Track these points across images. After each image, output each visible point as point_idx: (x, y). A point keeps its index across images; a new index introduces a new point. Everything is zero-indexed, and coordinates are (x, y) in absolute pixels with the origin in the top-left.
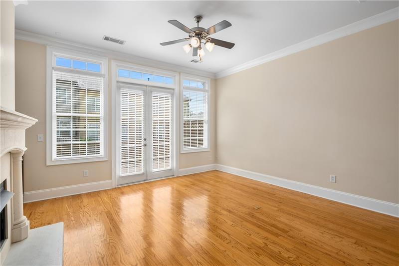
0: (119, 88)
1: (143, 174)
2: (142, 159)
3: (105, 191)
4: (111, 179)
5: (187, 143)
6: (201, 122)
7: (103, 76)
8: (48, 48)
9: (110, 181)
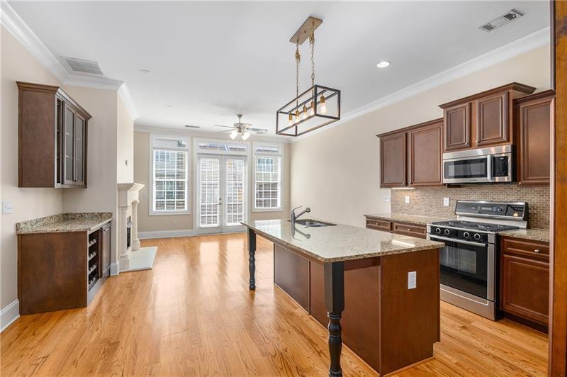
0: (199, 158)
1: (218, 227)
2: (218, 215)
3: (187, 237)
4: (192, 229)
5: (259, 203)
6: (274, 185)
7: (187, 150)
8: (151, 134)
9: (190, 230)
